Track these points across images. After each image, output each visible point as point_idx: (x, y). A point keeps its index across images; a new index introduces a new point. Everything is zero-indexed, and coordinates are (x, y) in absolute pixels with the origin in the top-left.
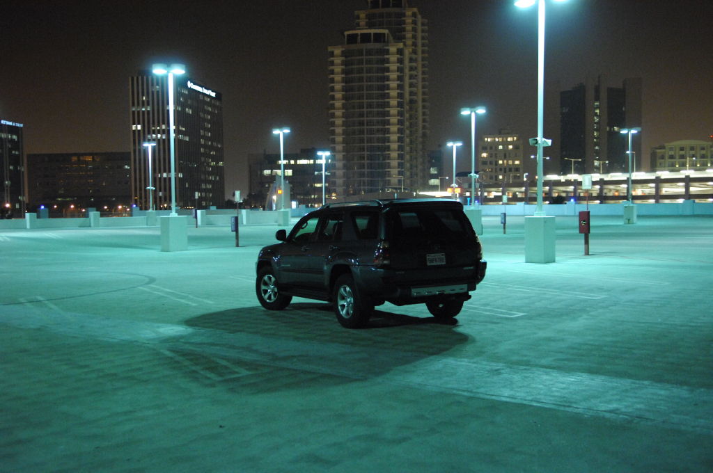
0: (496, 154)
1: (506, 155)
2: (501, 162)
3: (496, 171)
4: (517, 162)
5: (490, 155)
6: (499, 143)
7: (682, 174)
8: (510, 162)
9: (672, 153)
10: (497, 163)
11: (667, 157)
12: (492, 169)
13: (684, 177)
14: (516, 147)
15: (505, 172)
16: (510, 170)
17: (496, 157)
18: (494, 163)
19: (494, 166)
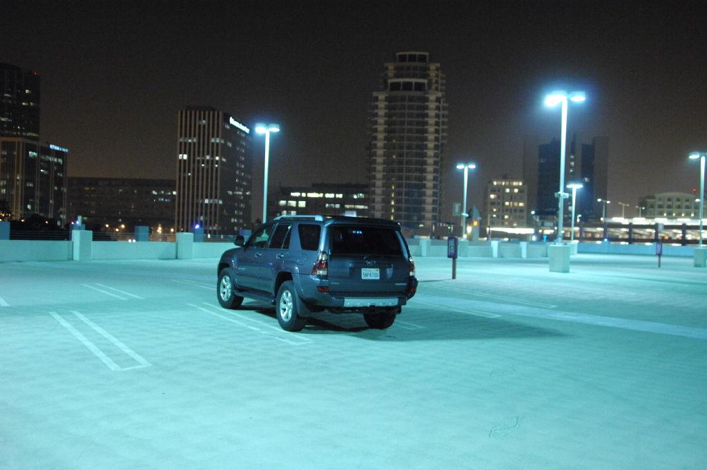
0: (503, 196)
1: (512, 197)
2: (507, 203)
3: (503, 210)
4: (521, 204)
5: (498, 197)
6: (506, 187)
7: (680, 221)
8: (516, 204)
9: (660, 203)
10: (504, 204)
11: (656, 206)
12: (499, 210)
13: (681, 224)
14: (521, 191)
15: (511, 212)
16: (515, 211)
17: (503, 199)
18: (501, 205)
19: (500, 207)
